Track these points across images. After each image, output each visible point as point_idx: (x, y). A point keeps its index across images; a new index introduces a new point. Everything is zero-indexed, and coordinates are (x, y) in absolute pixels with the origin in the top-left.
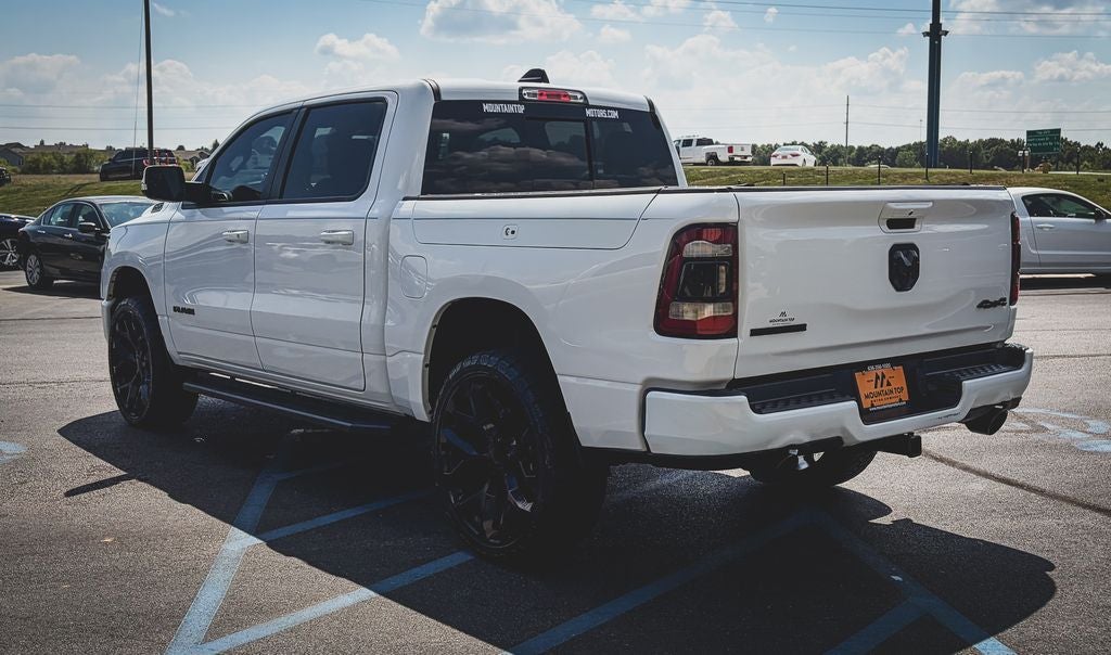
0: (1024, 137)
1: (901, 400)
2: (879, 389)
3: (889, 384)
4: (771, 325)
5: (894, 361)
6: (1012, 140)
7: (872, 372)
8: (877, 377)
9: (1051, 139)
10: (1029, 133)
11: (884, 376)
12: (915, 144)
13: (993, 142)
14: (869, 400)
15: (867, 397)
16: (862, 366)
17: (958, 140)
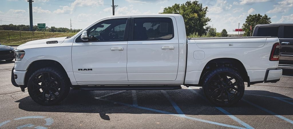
0: (37, 25)
6: (27, 25)
9: (43, 26)
10: (38, 24)
12: (2, 25)
13: (22, 26)
17: (14, 25)
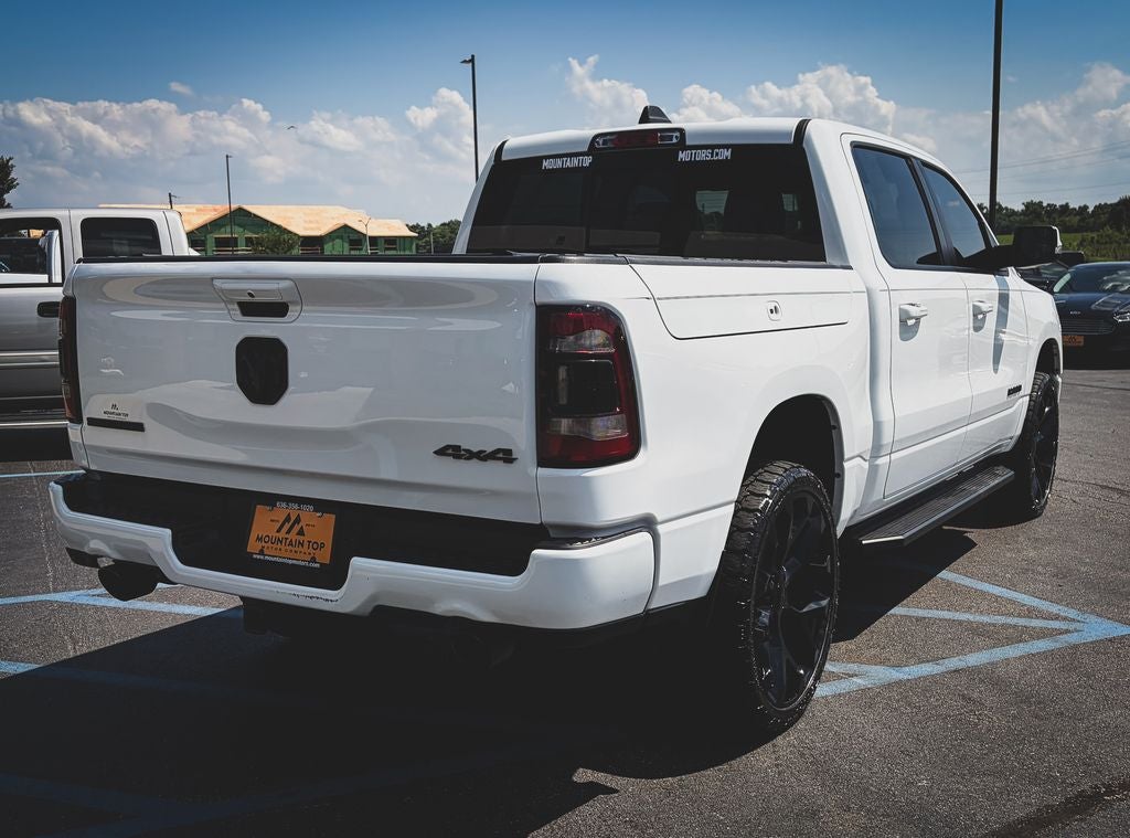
1: (313, 560)
2: (282, 535)
3: (301, 533)
4: (106, 417)
5: (321, 506)
7: (281, 511)
8: (288, 519)
11: (298, 520)
14: (260, 545)
15: (259, 539)
16: (271, 500)
